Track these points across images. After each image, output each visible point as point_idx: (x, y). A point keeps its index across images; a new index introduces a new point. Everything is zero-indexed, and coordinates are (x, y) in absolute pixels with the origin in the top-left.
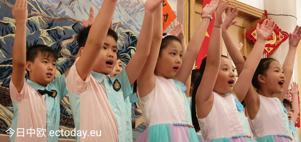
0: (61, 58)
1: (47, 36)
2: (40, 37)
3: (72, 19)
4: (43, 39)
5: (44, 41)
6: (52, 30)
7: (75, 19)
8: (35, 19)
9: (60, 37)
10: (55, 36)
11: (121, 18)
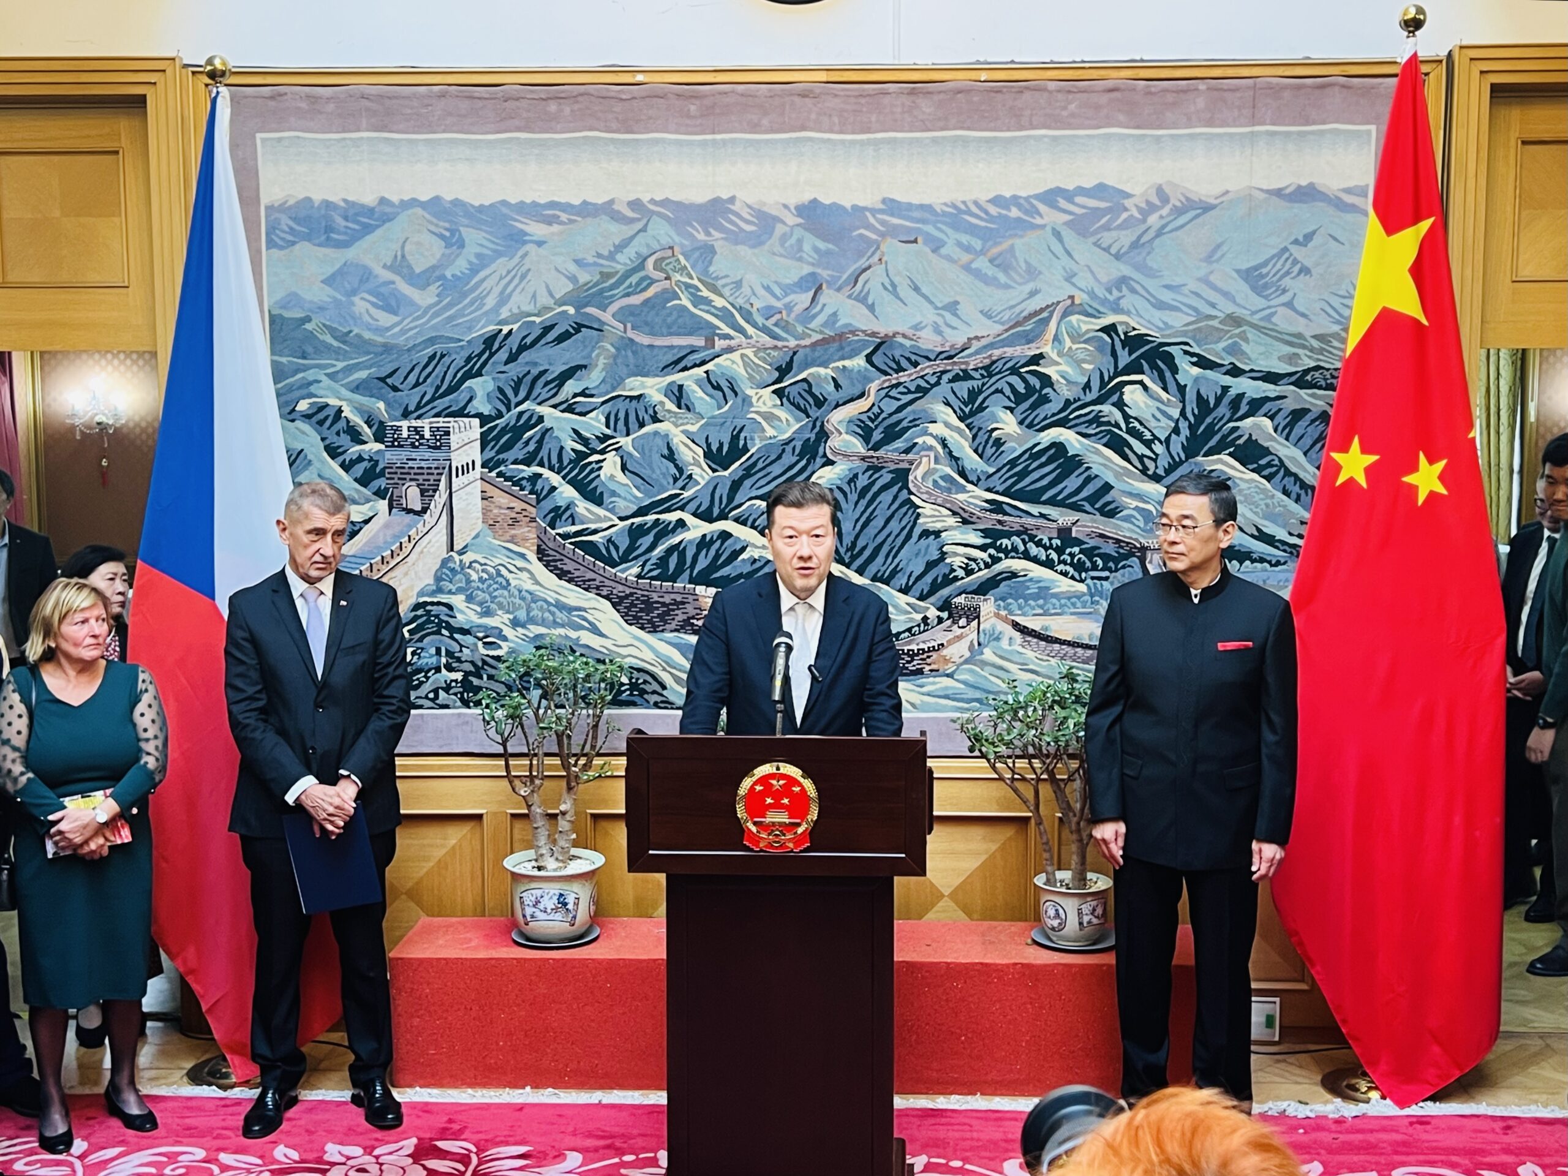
0: (830, 467)
1: (775, 406)
2: (749, 416)
3: (864, 332)
4: (759, 419)
5: (764, 424)
6: (791, 384)
7: (876, 330)
8: (730, 364)
9: (820, 403)
10: (802, 403)
11: (1074, 280)
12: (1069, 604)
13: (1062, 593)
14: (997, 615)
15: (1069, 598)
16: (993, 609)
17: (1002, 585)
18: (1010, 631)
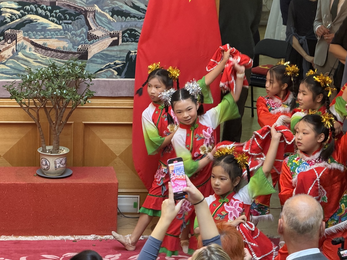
12: (55, 34)
13: (52, 29)
14: (24, 38)
15: (55, 32)
16: (22, 36)
17: (26, 26)
18: (29, 45)
